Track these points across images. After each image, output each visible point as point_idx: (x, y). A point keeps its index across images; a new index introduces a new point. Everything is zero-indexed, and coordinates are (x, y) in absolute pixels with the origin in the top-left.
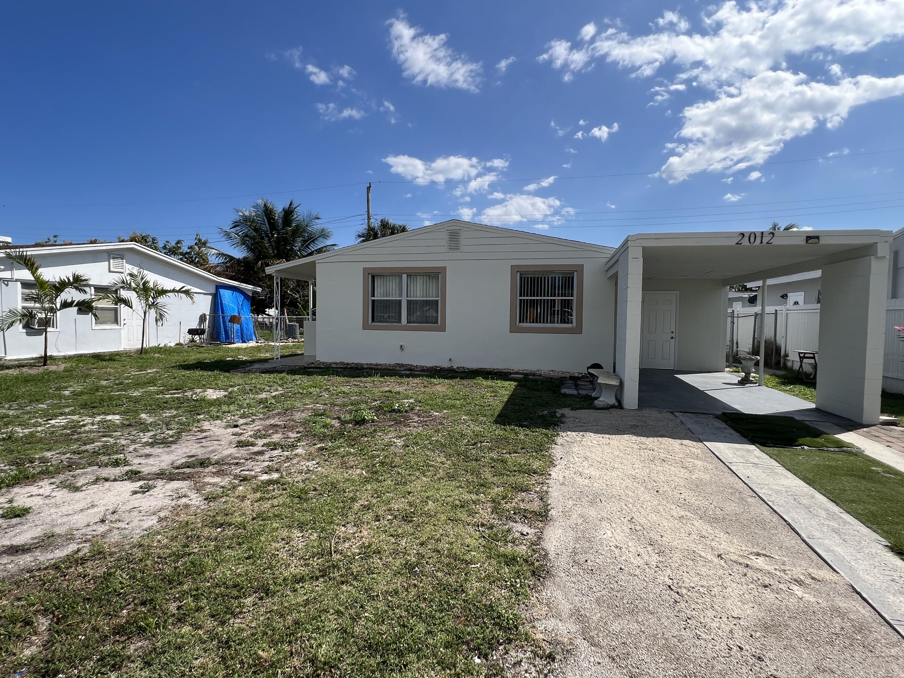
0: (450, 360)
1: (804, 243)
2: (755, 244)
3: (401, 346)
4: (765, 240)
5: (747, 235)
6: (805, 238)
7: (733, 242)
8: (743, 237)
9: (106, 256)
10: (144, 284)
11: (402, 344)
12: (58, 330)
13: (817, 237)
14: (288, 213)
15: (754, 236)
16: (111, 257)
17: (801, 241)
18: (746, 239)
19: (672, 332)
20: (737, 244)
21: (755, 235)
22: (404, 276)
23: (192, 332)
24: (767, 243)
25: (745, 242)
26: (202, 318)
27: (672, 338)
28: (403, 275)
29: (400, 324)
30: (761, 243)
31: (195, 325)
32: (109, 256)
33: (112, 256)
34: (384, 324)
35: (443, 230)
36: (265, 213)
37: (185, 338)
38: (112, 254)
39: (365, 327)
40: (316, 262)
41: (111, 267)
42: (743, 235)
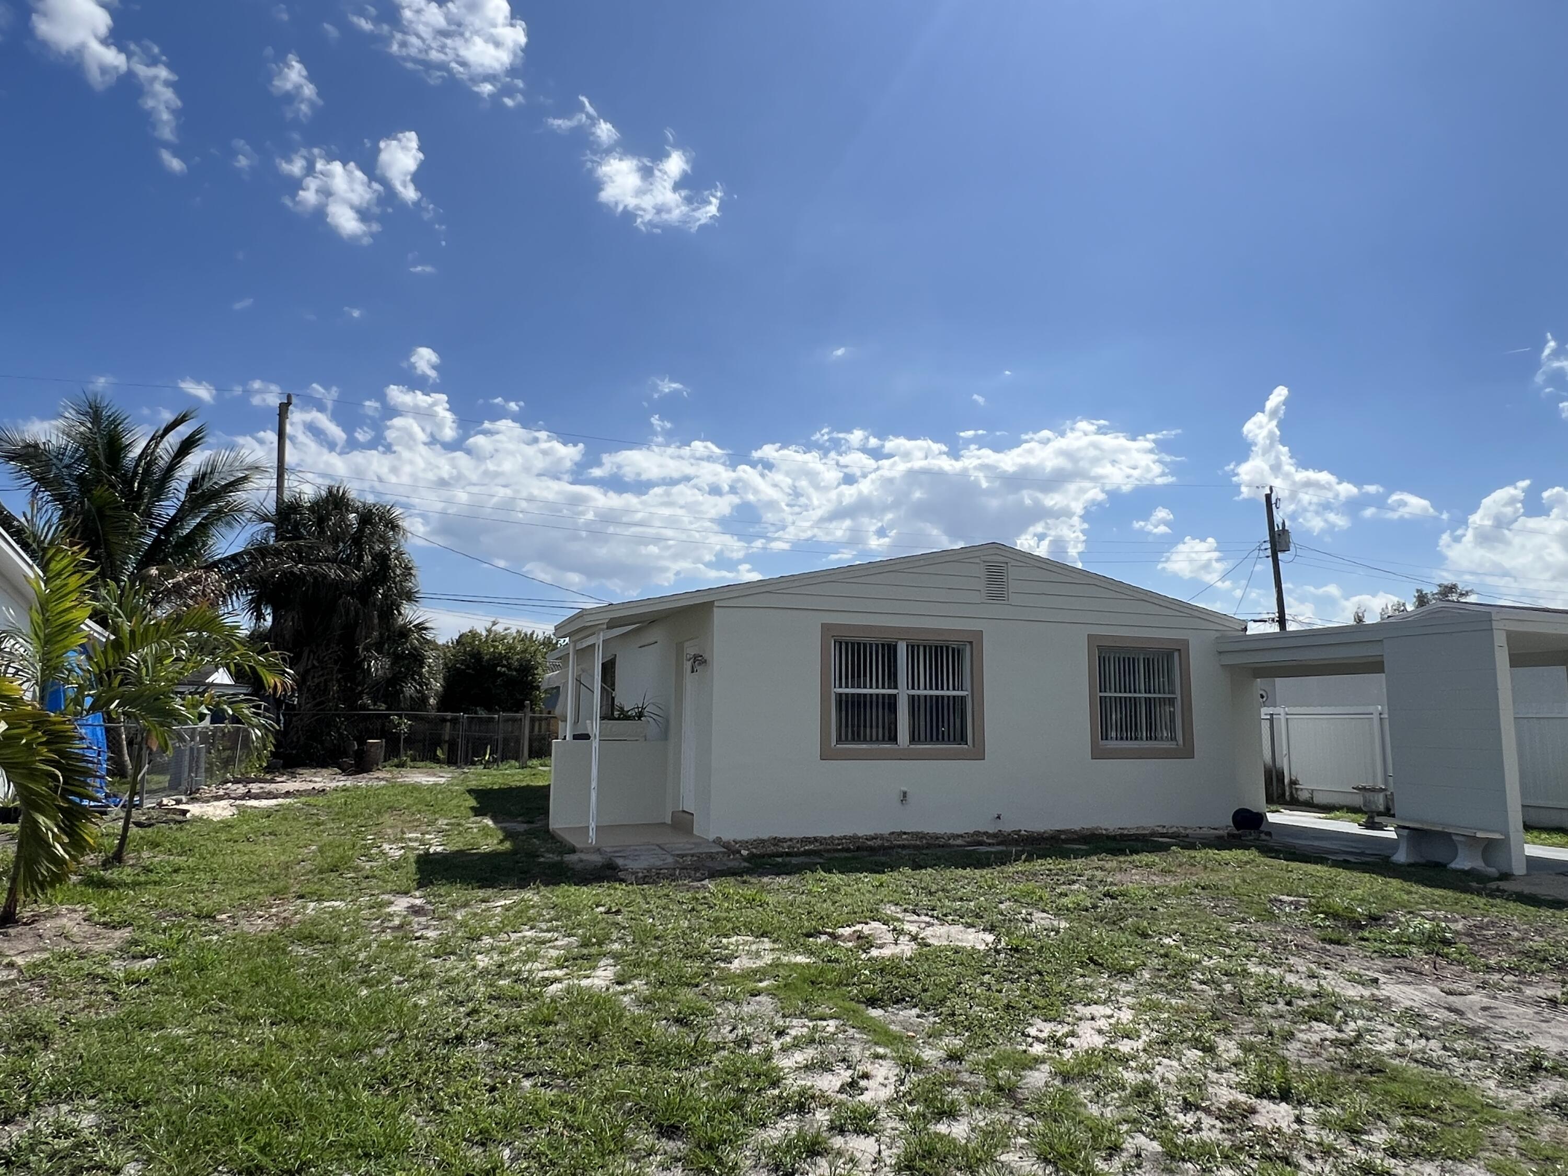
0: (999, 817)
3: (905, 794)
11: (903, 789)
22: (902, 646)
28: (900, 643)
29: (895, 746)
34: (864, 746)
35: (977, 560)
39: (826, 755)
40: (716, 604)
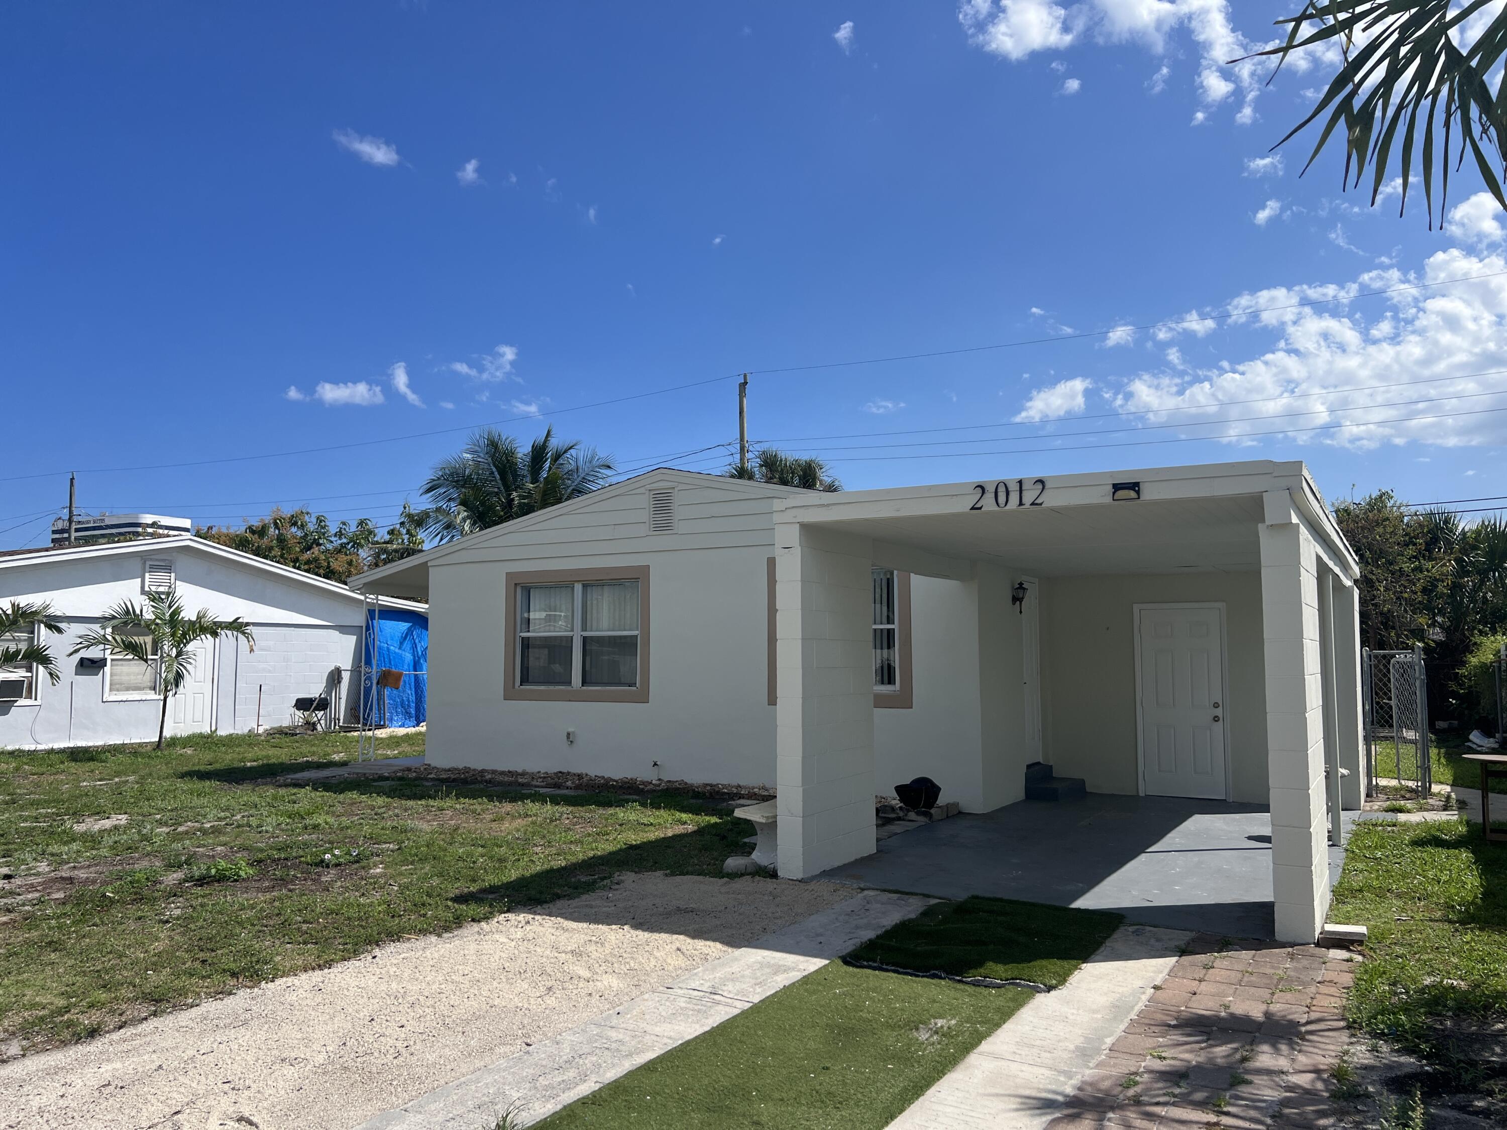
0: (655, 764)
1: (1108, 499)
2: (1007, 507)
3: (568, 734)
4: (1028, 498)
5: (991, 489)
6: (1110, 489)
7: (963, 506)
8: (983, 492)
9: (137, 564)
10: (172, 615)
11: (570, 730)
12: (38, 702)
13: (1135, 486)
14: (538, 453)
15: (1004, 489)
16: (147, 569)
17: (1101, 496)
18: (989, 497)
19: (1216, 705)
20: (973, 508)
21: (1005, 485)
22: (578, 587)
23: (303, 704)
24: (1033, 504)
25: (988, 504)
26: (335, 677)
27: (1216, 719)
28: (576, 585)
29: (569, 688)
30: (1021, 504)
31: (315, 691)
32: (144, 563)
33: (148, 563)
34: (542, 688)
35: (643, 490)
36: (493, 457)
37: (290, 717)
38: (151, 559)
39: (509, 694)
40: (429, 564)
41: (147, 584)
42: (982, 488)
